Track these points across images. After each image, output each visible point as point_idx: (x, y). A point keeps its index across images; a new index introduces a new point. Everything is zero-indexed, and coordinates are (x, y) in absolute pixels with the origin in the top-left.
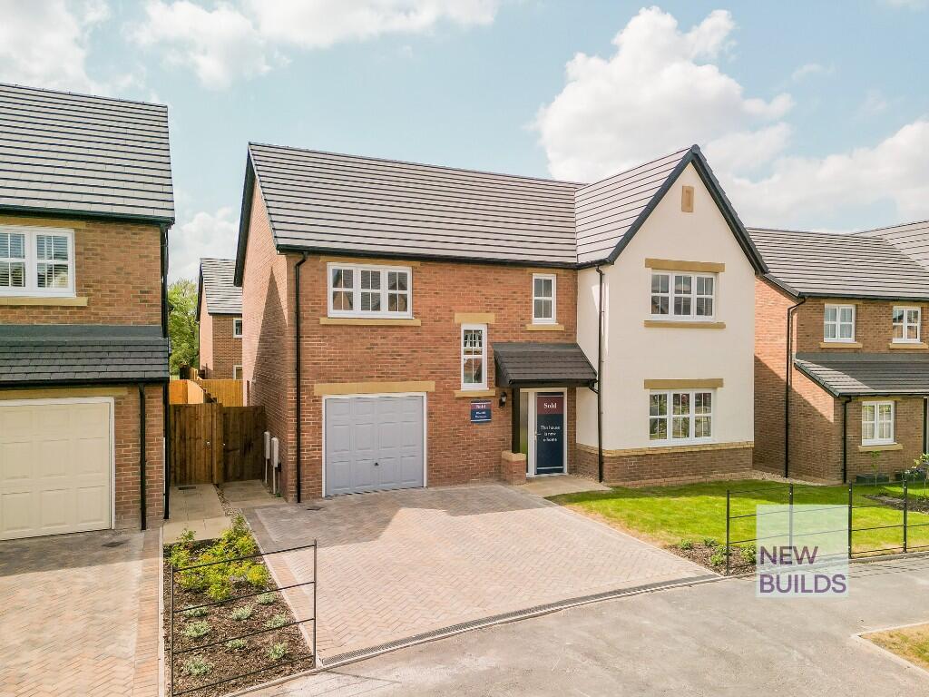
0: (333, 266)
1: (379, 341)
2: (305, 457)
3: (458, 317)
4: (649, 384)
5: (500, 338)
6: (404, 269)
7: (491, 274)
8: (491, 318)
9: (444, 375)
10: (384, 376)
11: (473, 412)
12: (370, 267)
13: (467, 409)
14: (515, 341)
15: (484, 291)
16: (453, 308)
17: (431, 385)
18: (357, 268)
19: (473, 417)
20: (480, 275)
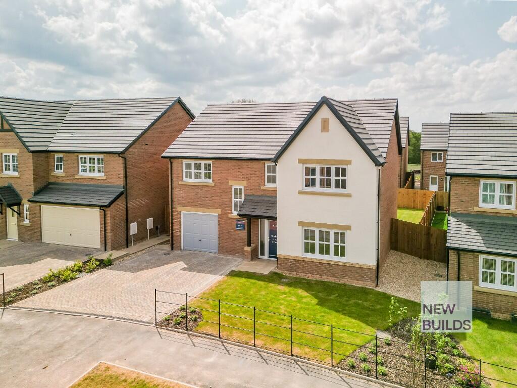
0: (185, 161)
1: (200, 191)
2: (175, 233)
3: (230, 183)
4: (301, 224)
5: (250, 193)
6: (210, 162)
7: (244, 164)
8: (245, 183)
9: (225, 207)
10: (202, 206)
11: (237, 225)
12: (198, 162)
13: (234, 223)
14: (256, 194)
15: (241, 171)
16: (228, 178)
17: (219, 211)
18: (193, 162)
19: (237, 227)
20: (240, 164)
